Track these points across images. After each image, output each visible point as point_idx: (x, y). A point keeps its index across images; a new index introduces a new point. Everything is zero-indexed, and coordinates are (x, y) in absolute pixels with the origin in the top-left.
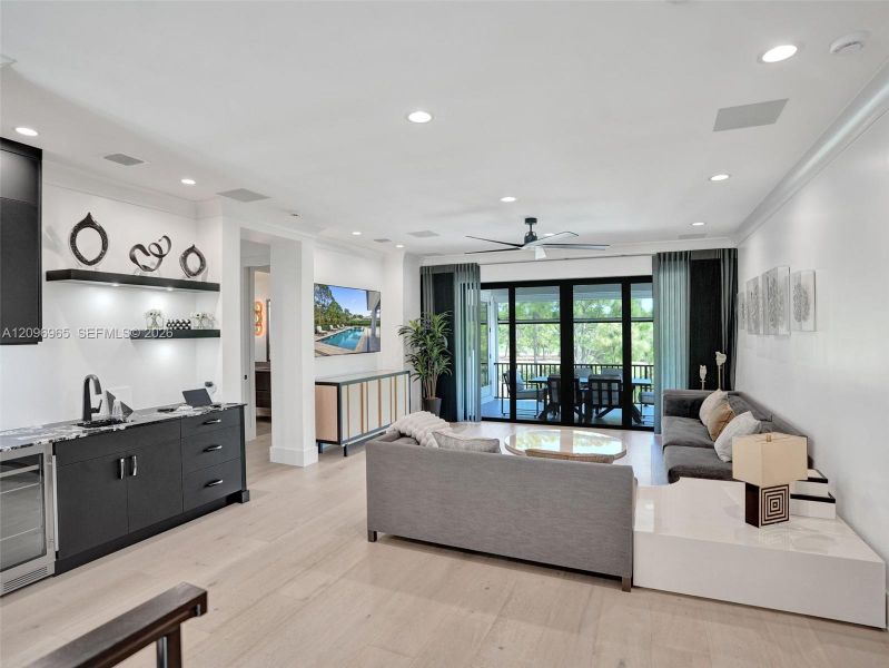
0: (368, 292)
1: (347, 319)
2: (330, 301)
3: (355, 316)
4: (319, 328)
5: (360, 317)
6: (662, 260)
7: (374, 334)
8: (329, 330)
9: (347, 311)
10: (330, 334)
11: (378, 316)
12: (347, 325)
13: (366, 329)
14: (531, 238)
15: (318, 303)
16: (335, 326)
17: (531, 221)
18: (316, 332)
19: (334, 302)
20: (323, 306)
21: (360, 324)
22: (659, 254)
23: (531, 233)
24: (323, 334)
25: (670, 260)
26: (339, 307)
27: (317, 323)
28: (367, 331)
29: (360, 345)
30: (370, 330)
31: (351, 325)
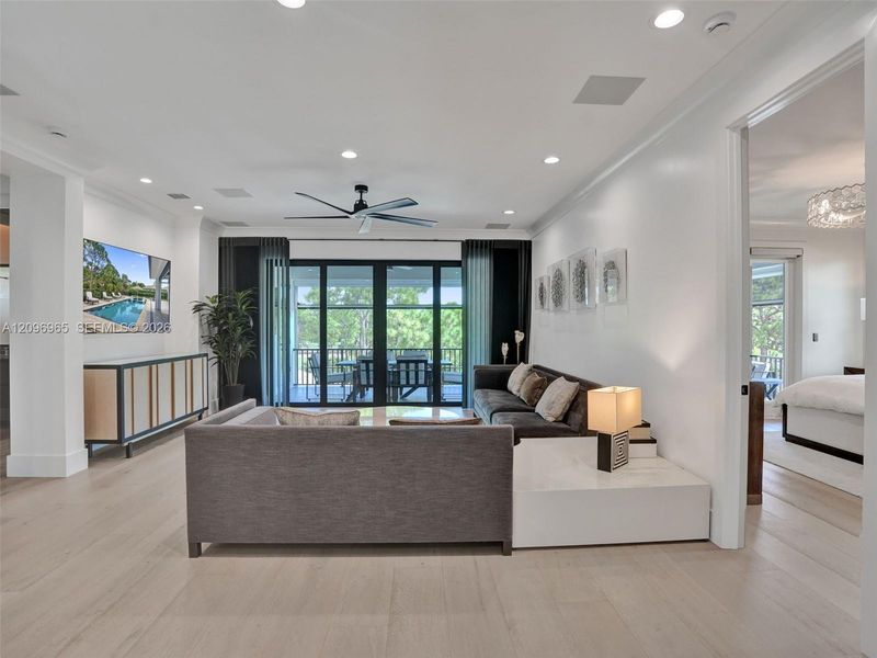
0: (150, 257)
1: (126, 287)
2: (106, 264)
3: (134, 284)
4: (89, 294)
5: (141, 285)
6: (470, 247)
7: (158, 309)
8: (102, 298)
9: (125, 276)
10: (102, 303)
11: (164, 286)
12: (124, 293)
13: (149, 301)
14: (360, 206)
15: (91, 264)
16: (109, 294)
17: (361, 188)
18: (85, 299)
19: (109, 265)
20: (97, 268)
21: (141, 294)
22: (467, 241)
23: (361, 201)
24: (93, 303)
25: (477, 247)
26: (115, 272)
27: (86, 287)
28: (150, 304)
29: (142, 321)
30: (154, 303)
31: (130, 294)
